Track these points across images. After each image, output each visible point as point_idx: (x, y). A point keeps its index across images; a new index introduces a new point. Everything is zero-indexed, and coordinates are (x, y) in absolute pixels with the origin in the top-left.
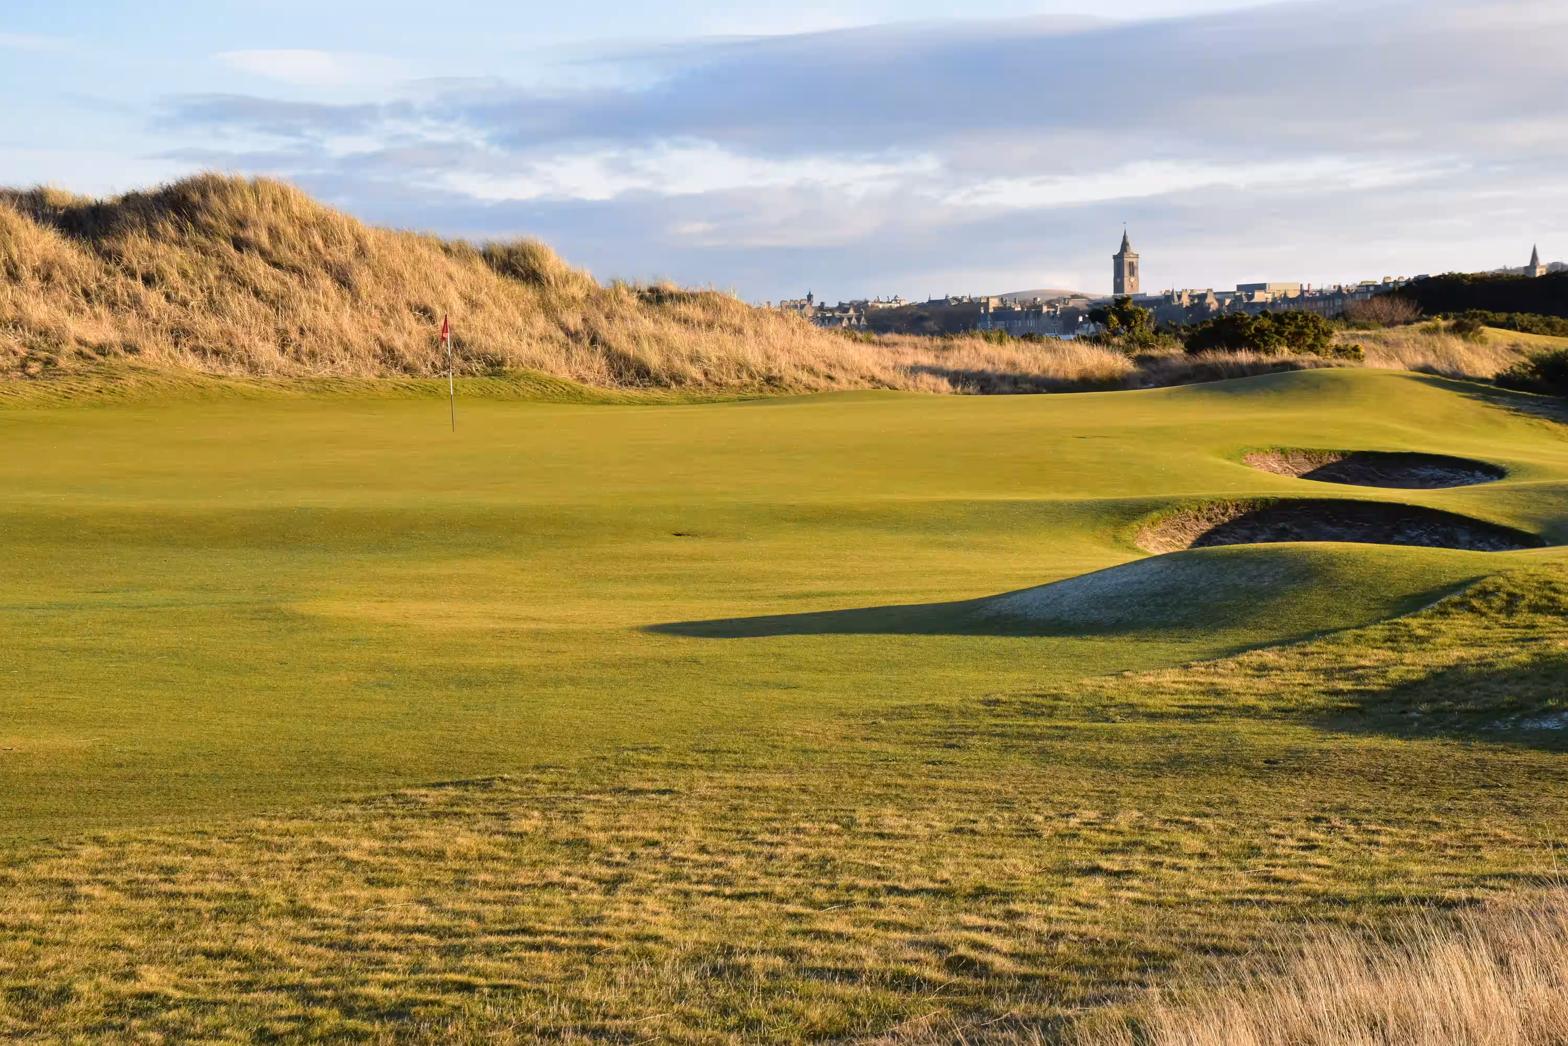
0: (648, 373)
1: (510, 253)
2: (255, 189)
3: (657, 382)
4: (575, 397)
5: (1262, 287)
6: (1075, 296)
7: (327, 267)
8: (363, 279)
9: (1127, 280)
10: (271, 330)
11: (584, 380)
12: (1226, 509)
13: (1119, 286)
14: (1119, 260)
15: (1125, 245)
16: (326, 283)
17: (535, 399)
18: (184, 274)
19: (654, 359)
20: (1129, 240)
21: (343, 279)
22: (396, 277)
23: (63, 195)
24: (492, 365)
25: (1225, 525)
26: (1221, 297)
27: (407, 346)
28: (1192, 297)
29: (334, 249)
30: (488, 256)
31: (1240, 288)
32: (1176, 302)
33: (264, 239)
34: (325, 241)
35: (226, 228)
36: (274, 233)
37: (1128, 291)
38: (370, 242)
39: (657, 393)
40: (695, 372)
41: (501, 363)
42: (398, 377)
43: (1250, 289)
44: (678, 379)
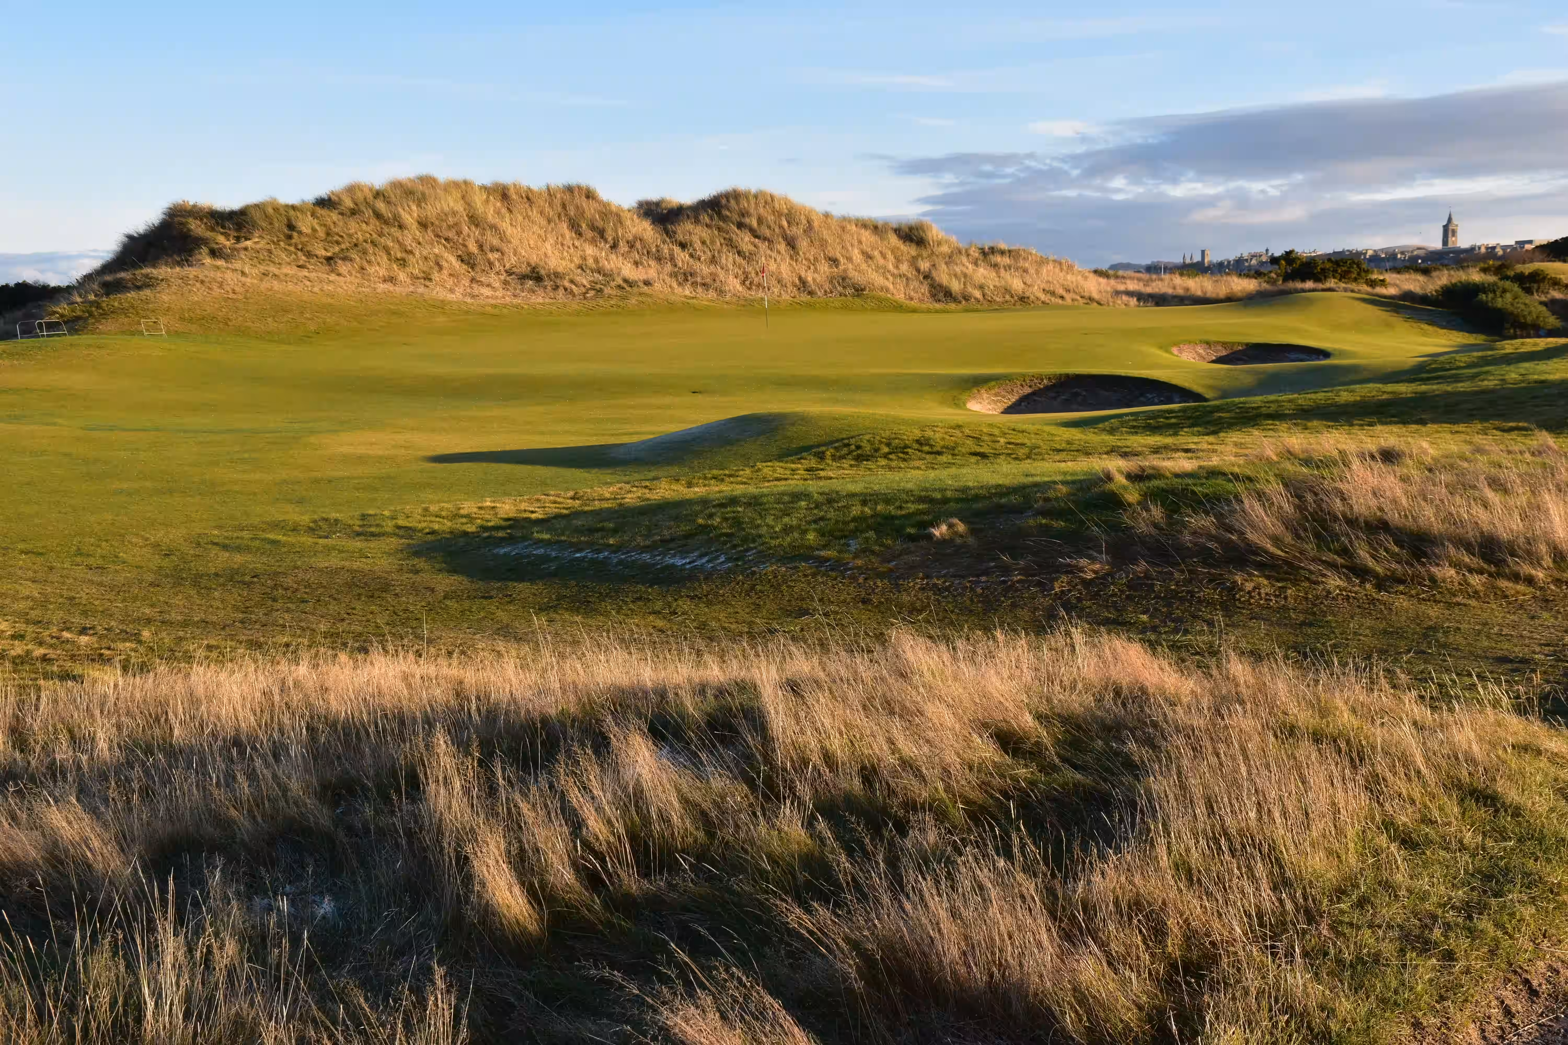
0: (951, 295)
1: (911, 229)
2: (756, 197)
3: (955, 300)
4: (898, 308)
5: (1530, 242)
6: (1419, 249)
7: (785, 238)
8: (803, 244)
9: (1451, 240)
10: (740, 272)
11: (911, 299)
12: (1042, 380)
13: (1445, 242)
14: (1446, 228)
15: (1450, 220)
16: (782, 247)
17: (872, 309)
18: (703, 243)
19: (956, 286)
20: (1453, 217)
21: (791, 243)
22: (823, 244)
23: (670, 202)
24: (857, 290)
25: (1040, 389)
26: (1504, 248)
27: (814, 280)
28: (1487, 248)
29: (794, 229)
30: (898, 231)
31: (1517, 242)
32: (1477, 251)
33: (754, 224)
34: (789, 222)
35: (735, 217)
36: (760, 221)
37: (1450, 245)
38: (816, 224)
39: (953, 306)
40: (978, 294)
41: (862, 290)
42: (805, 298)
43: (1521, 243)
44: (967, 298)
